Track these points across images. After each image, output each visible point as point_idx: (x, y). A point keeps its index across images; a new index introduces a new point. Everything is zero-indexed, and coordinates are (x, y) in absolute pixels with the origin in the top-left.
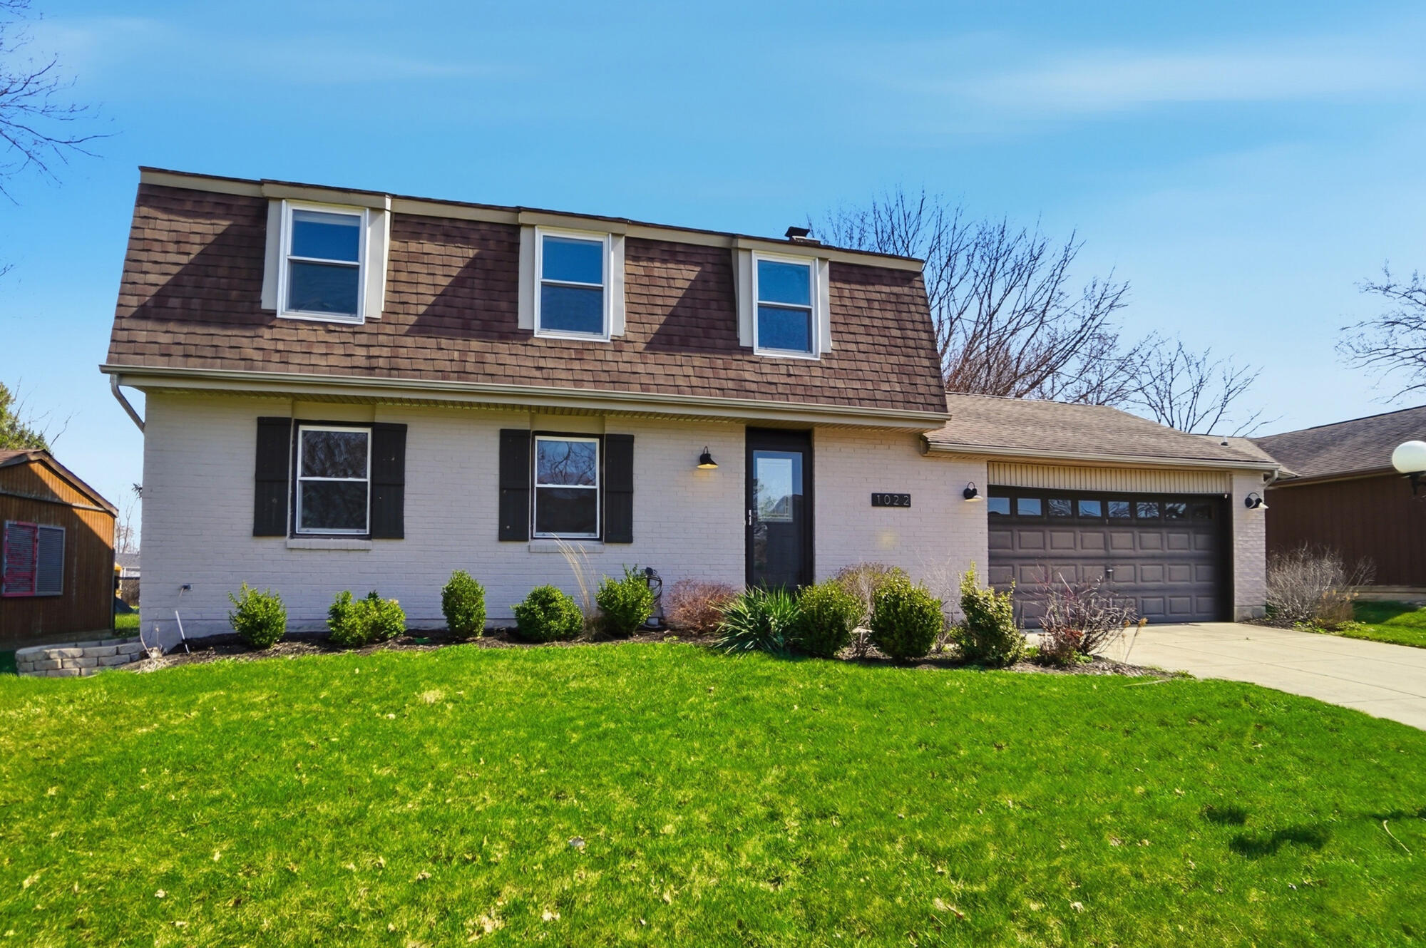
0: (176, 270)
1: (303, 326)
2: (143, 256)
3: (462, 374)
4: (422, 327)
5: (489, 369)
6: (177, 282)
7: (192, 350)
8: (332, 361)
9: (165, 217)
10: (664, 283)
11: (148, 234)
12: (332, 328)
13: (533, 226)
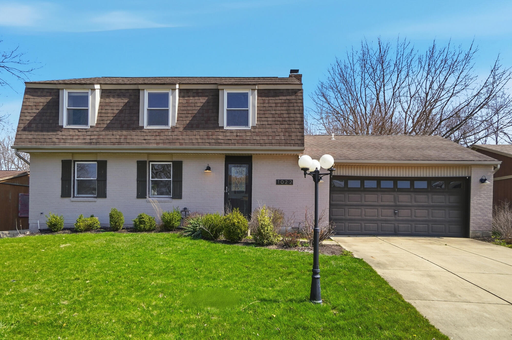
0: (34, 115)
1: (71, 130)
2: (26, 111)
3: (119, 143)
4: (108, 128)
5: (128, 141)
6: (34, 119)
7: (38, 140)
8: (79, 141)
9: (33, 97)
10: (193, 105)
11: (28, 104)
12: (80, 130)
13: (144, 90)
